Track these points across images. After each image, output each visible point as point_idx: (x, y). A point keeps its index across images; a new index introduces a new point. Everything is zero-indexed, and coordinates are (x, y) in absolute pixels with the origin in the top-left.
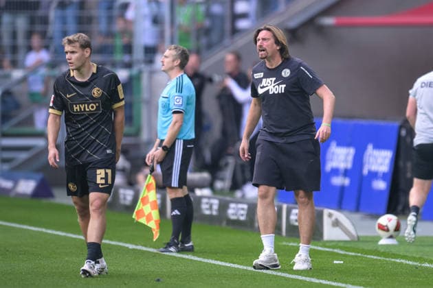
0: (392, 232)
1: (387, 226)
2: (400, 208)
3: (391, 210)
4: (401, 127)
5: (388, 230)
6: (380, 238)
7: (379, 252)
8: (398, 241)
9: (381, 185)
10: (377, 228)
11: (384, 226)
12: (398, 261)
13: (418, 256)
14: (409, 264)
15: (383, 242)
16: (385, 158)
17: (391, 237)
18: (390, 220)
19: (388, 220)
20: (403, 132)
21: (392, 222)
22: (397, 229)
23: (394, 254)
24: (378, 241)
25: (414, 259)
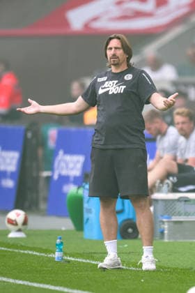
0: (20, 225)
1: (15, 221)
2: (27, 204)
3: (18, 205)
4: (26, 130)
5: (16, 224)
6: (9, 231)
7: (9, 244)
8: (26, 234)
9: (9, 183)
10: (6, 222)
11: (13, 221)
12: (26, 252)
13: (44, 248)
14: (36, 255)
15: (12, 235)
16: (13, 158)
17: (19, 230)
18: (18, 215)
19: (17, 215)
20: (29, 135)
21: (20, 216)
22: (25, 223)
23: (22, 246)
24: (7, 235)
25: (40, 250)
